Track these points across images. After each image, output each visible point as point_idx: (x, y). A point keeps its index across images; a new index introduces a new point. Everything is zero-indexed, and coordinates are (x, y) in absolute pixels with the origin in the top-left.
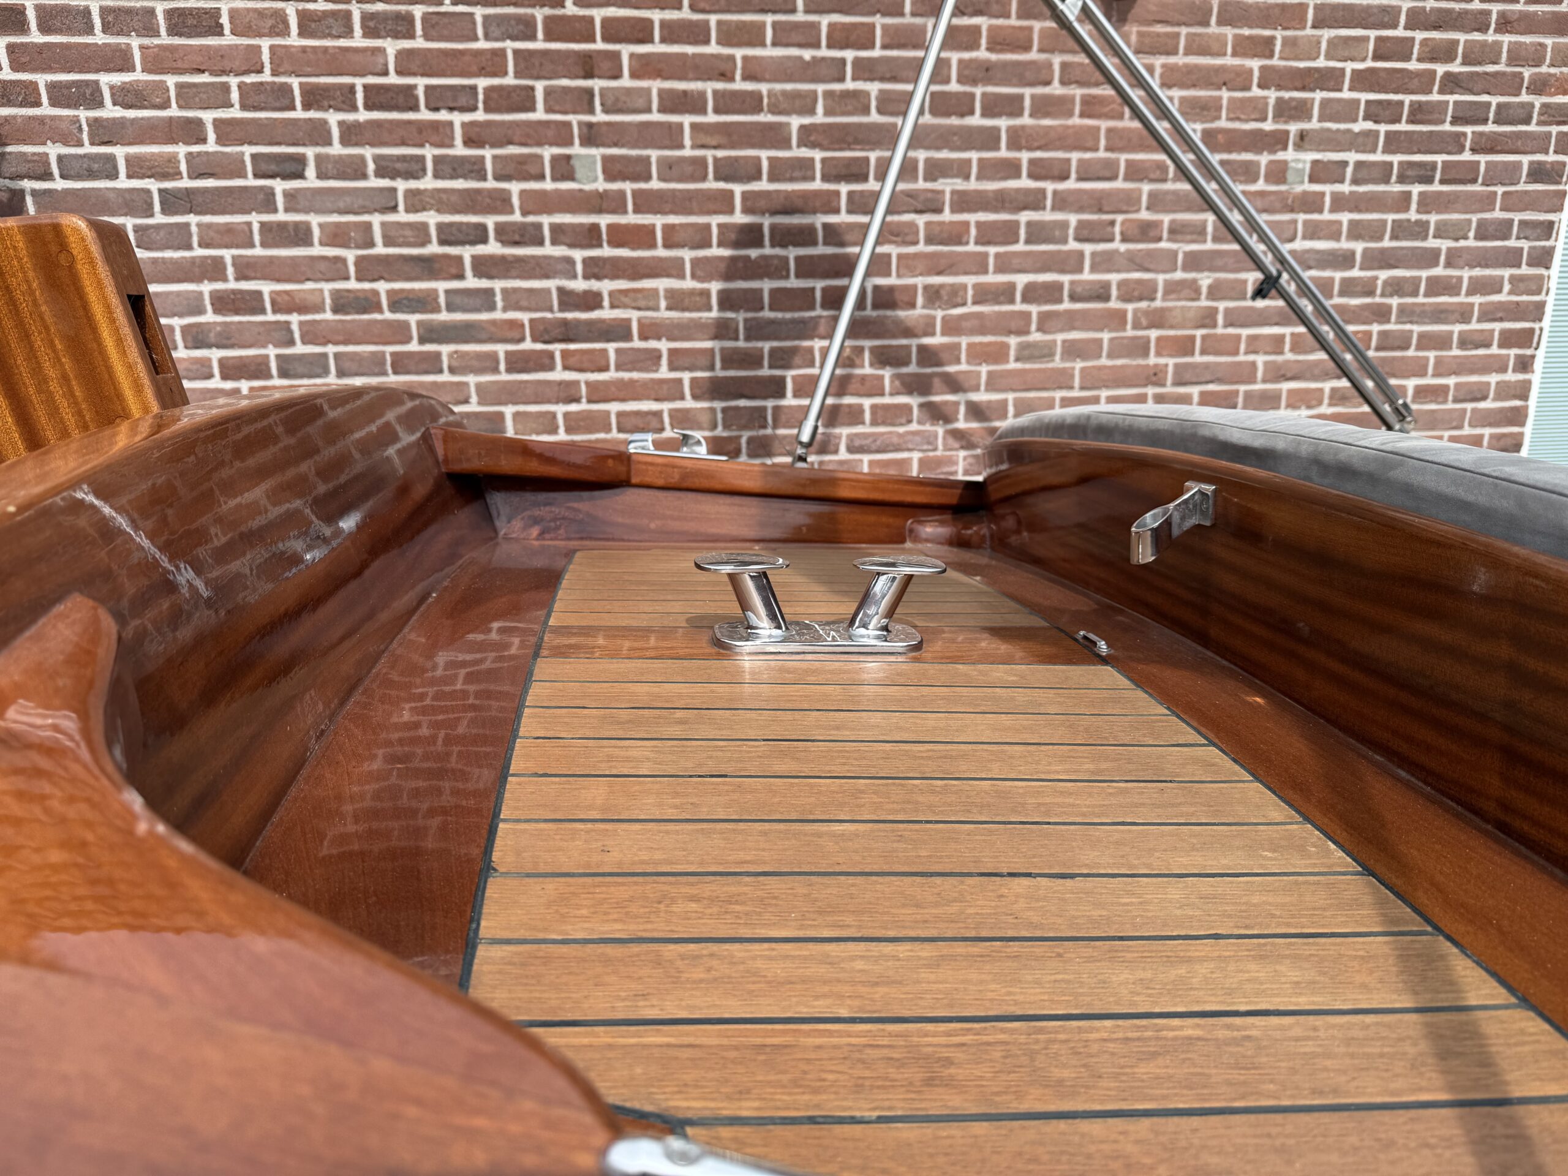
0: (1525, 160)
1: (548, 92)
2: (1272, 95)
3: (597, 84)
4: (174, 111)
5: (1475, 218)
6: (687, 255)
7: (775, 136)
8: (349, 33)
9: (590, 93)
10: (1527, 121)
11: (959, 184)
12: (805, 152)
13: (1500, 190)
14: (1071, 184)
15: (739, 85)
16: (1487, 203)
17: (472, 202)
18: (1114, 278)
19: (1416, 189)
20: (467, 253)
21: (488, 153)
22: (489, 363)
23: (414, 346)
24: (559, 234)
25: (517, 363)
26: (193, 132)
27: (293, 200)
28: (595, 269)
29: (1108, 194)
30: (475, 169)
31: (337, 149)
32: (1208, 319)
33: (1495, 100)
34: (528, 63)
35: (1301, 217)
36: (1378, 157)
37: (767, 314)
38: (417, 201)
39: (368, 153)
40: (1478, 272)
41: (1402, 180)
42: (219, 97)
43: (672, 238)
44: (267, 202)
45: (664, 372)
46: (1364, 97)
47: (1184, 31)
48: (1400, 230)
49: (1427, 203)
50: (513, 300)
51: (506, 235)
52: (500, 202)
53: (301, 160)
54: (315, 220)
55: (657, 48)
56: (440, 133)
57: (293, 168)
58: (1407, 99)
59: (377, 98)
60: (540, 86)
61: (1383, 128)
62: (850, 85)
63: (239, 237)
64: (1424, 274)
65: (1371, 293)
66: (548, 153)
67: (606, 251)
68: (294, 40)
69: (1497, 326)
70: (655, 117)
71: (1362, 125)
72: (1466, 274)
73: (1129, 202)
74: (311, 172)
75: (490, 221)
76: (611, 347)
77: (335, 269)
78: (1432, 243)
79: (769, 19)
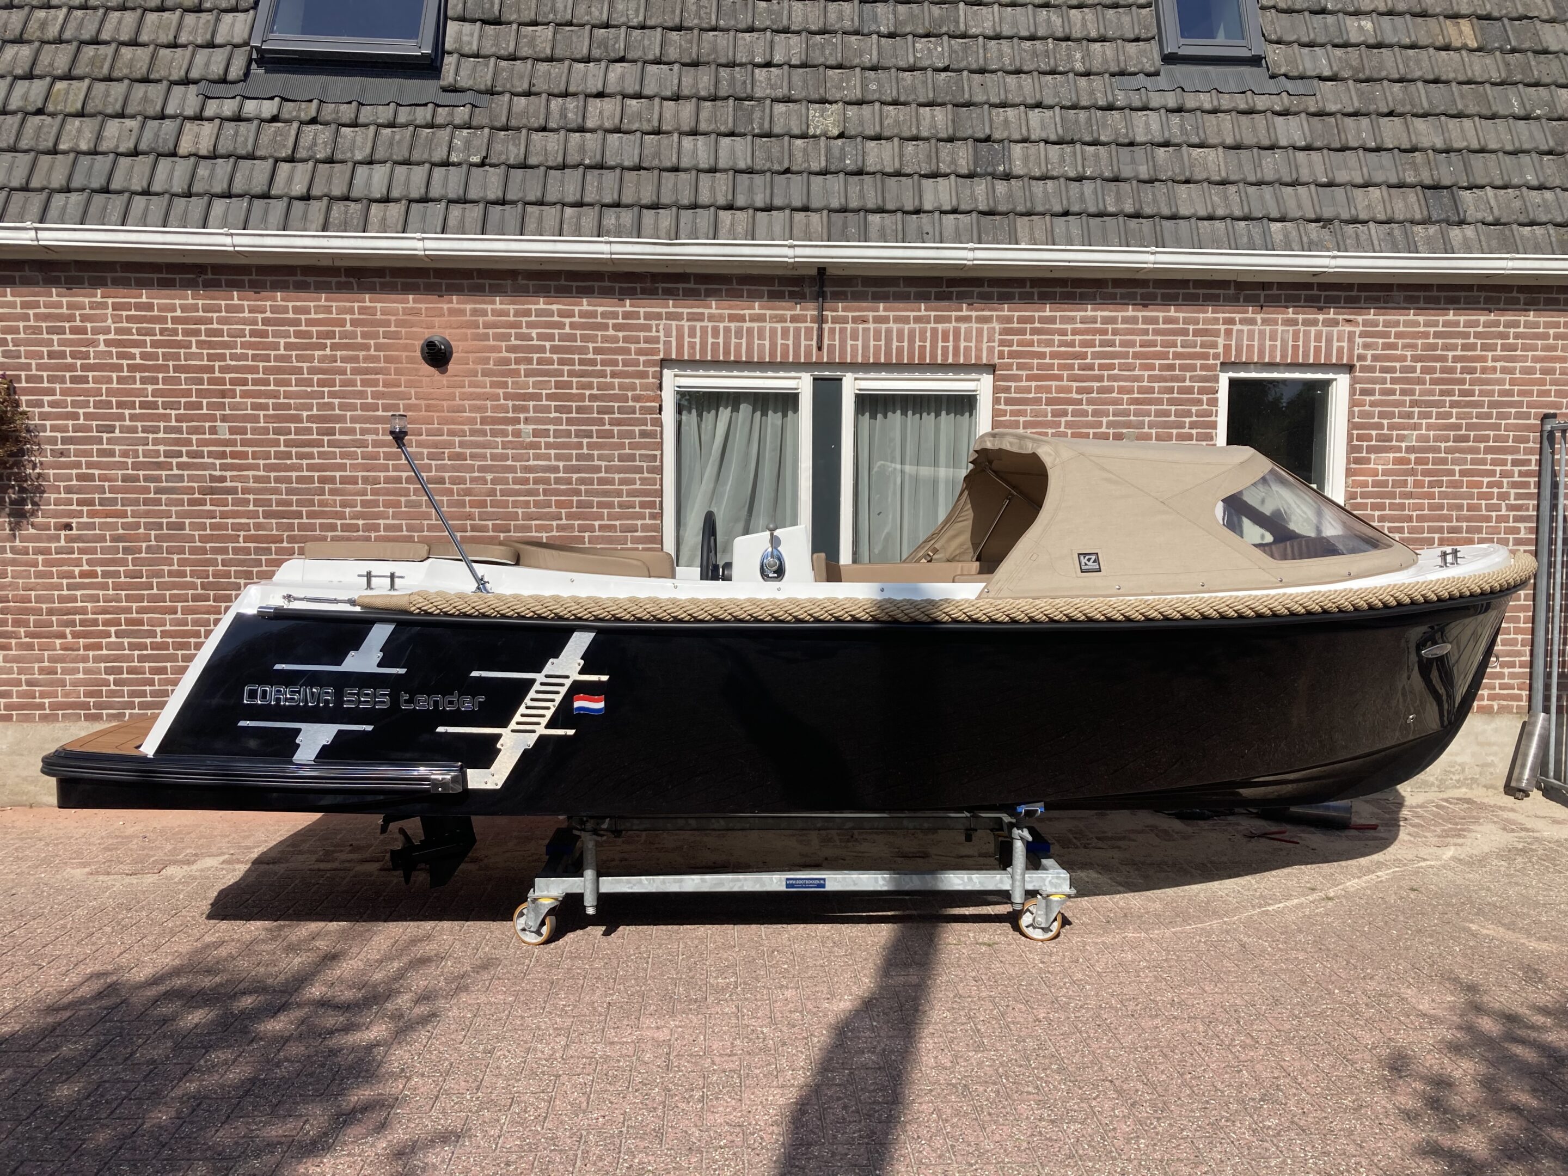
0: (637, 429)
1: (208, 403)
2: (510, 403)
3: (227, 400)
4: (69, 409)
5: (616, 453)
6: (262, 462)
7: (298, 419)
8: (135, 383)
9: (224, 403)
10: (634, 413)
11: (374, 437)
12: (309, 425)
13: (627, 441)
14: (424, 437)
15: (282, 400)
16: (622, 446)
17: (177, 442)
18: (447, 475)
19: (585, 441)
20: (174, 461)
21: (184, 425)
22: (180, 503)
23: (152, 495)
24: (210, 454)
25: (192, 502)
26: (75, 416)
27: (110, 441)
28: (224, 467)
29: (440, 441)
30: (179, 430)
31: (128, 423)
32: (492, 493)
33: (616, 405)
34: (200, 393)
35: (531, 452)
36: (564, 427)
37: (294, 485)
38: (156, 442)
39: (139, 424)
40: (622, 475)
41: (577, 436)
42: (86, 404)
43: (255, 456)
44: (100, 441)
45: (251, 508)
46: (553, 403)
47: (467, 379)
48: (579, 458)
49: (590, 446)
50: (191, 479)
51: (189, 454)
52: (188, 442)
53: (114, 427)
54: (117, 448)
55: (250, 387)
56: (166, 418)
57: (111, 429)
58: (574, 404)
59: (143, 405)
60: (205, 401)
61: (564, 416)
62: (326, 400)
63: (88, 453)
64: (595, 476)
65: (571, 484)
66: (207, 425)
67: (229, 461)
68: (115, 385)
69: (637, 499)
70: (249, 412)
71: (553, 415)
72: (617, 476)
73: (450, 445)
74: (117, 431)
75: (184, 449)
76: (230, 497)
77: (124, 466)
78: (596, 463)
79: (293, 377)
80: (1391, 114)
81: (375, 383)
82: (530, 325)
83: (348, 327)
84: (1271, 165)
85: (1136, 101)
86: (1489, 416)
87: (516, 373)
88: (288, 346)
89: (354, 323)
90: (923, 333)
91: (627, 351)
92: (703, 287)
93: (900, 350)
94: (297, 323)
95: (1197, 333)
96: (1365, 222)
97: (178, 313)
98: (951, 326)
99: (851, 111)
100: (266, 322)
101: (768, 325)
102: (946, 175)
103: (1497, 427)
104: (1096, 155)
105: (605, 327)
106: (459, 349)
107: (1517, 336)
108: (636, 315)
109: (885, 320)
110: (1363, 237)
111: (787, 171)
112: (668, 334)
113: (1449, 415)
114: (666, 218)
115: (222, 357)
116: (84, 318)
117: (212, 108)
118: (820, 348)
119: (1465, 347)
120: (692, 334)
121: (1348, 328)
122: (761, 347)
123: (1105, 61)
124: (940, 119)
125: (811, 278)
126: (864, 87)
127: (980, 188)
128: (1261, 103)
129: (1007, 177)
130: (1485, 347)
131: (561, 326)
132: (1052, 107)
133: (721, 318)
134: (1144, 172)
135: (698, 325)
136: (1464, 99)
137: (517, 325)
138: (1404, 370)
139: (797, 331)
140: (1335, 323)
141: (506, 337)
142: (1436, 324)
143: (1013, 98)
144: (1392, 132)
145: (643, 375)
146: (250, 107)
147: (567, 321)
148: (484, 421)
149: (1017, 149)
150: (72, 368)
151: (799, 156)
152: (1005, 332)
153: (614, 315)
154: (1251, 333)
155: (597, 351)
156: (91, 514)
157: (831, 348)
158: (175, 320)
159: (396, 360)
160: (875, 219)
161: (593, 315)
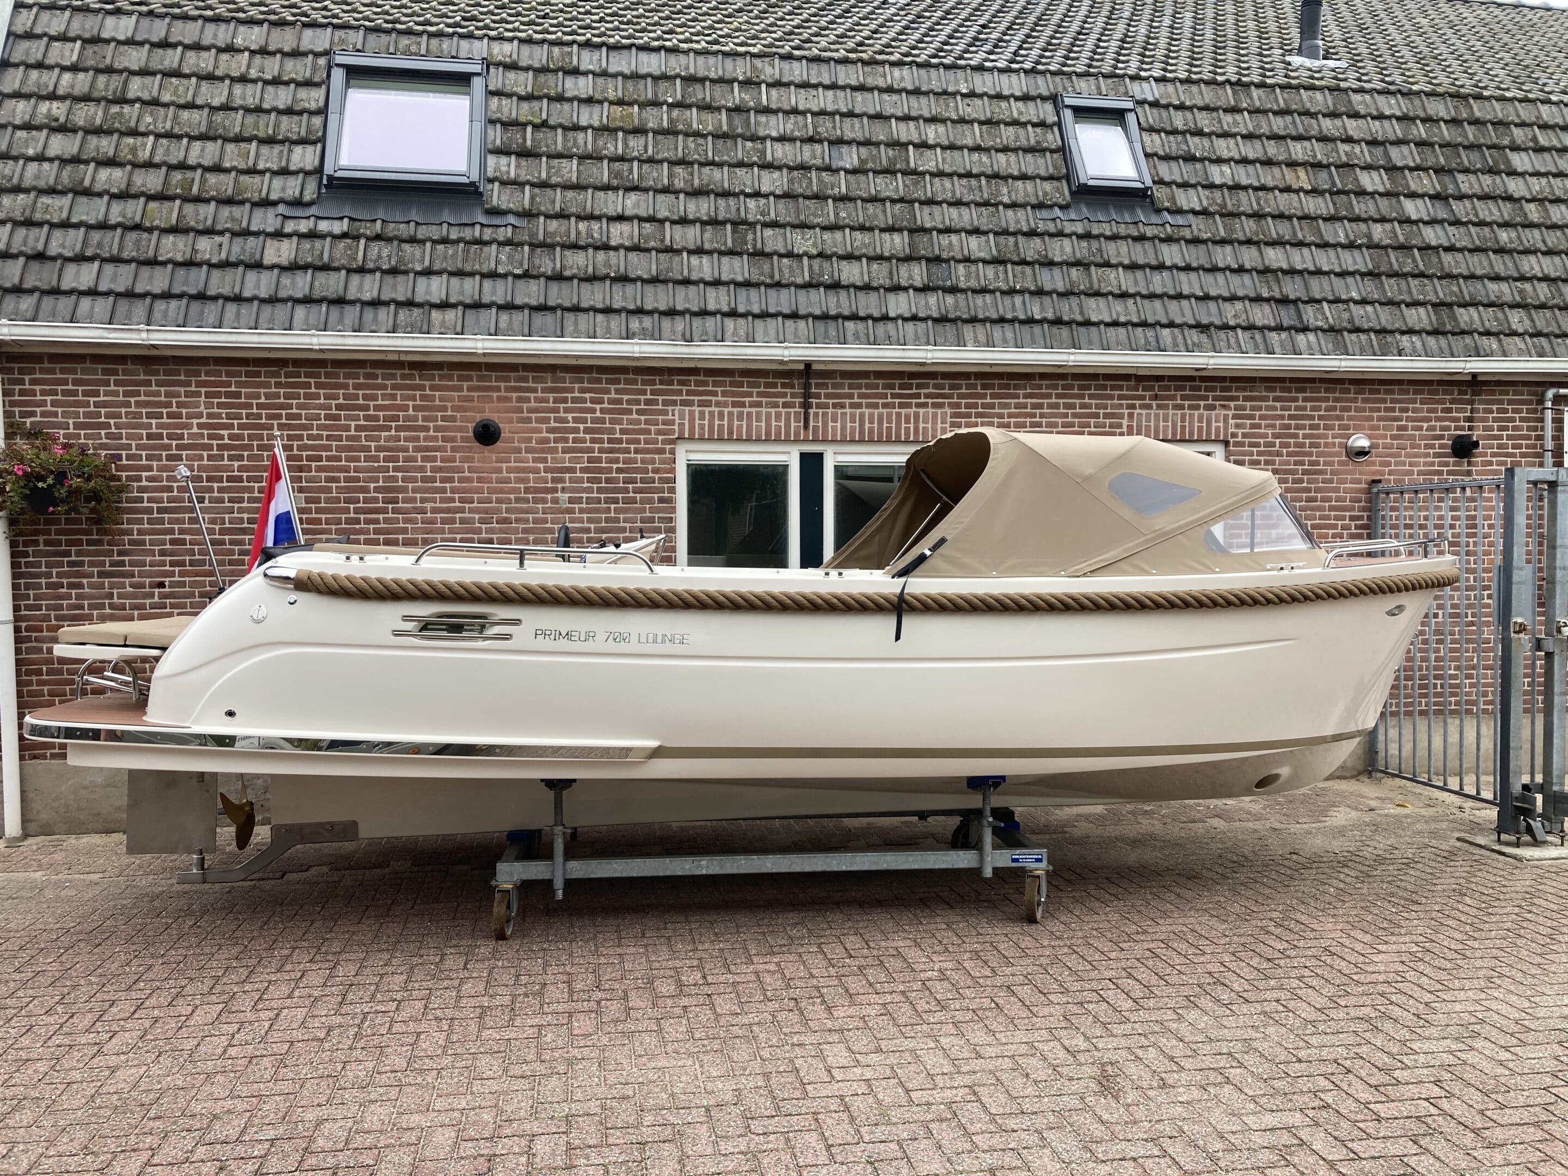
80: (1249, 242)
81: (434, 459)
82: (567, 410)
83: (411, 412)
84: (1159, 282)
85: (1051, 227)
86: (1331, 481)
87: (555, 450)
88: (358, 428)
89: (416, 408)
90: (889, 416)
91: (649, 432)
92: (710, 379)
93: (871, 430)
94: (367, 408)
95: (1106, 416)
96: (1233, 328)
97: (263, 400)
98: (912, 411)
99: (827, 236)
100: (339, 407)
101: (764, 410)
102: (905, 289)
103: (1337, 490)
104: (1023, 273)
105: (630, 412)
106: (506, 429)
107: (1350, 418)
108: (655, 402)
109: (859, 406)
110: (1232, 341)
111: (778, 285)
112: (682, 417)
113: (1301, 481)
114: (680, 324)
115: (300, 438)
116: (179, 405)
117: (289, 227)
118: (806, 427)
119: (1312, 427)
120: (702, 417)
121: (1224, 412)
122: (758, 427)
123: (1027, 195)
124: (897, 243)
125: (799, 372)
126: (836, 214)
127: (932, 299)
128: (1149, 231)
129: (954, 290)
130: (1326, 427)
131: (593, 411)
132: (985, 233)
133: (725, 405)
134: (1060, 287)
135: (707, 409)
136: (1303, 232)
137: (556, 410)
138: (1267, 445)
139: (788, 414)
140: (1213, 408)
141: (547, 420)
142: (1289, 409)
143: (956, 224)
144: (1249, 256)
145: (662, 451)
146: (323, 226)
147: (598, 407)
148: (527, 490)
149: (961, 268)
150: (168, 448)
151: (786, 271)
152: (954, 415)
153: (638, 402)
154: (1148, 416)
155: (623, 431)
156: (181, 574)
157: (816, 429)
158: (260, 406)
159: (453, 440)
160: (850, 325)
161: (619, 402)
